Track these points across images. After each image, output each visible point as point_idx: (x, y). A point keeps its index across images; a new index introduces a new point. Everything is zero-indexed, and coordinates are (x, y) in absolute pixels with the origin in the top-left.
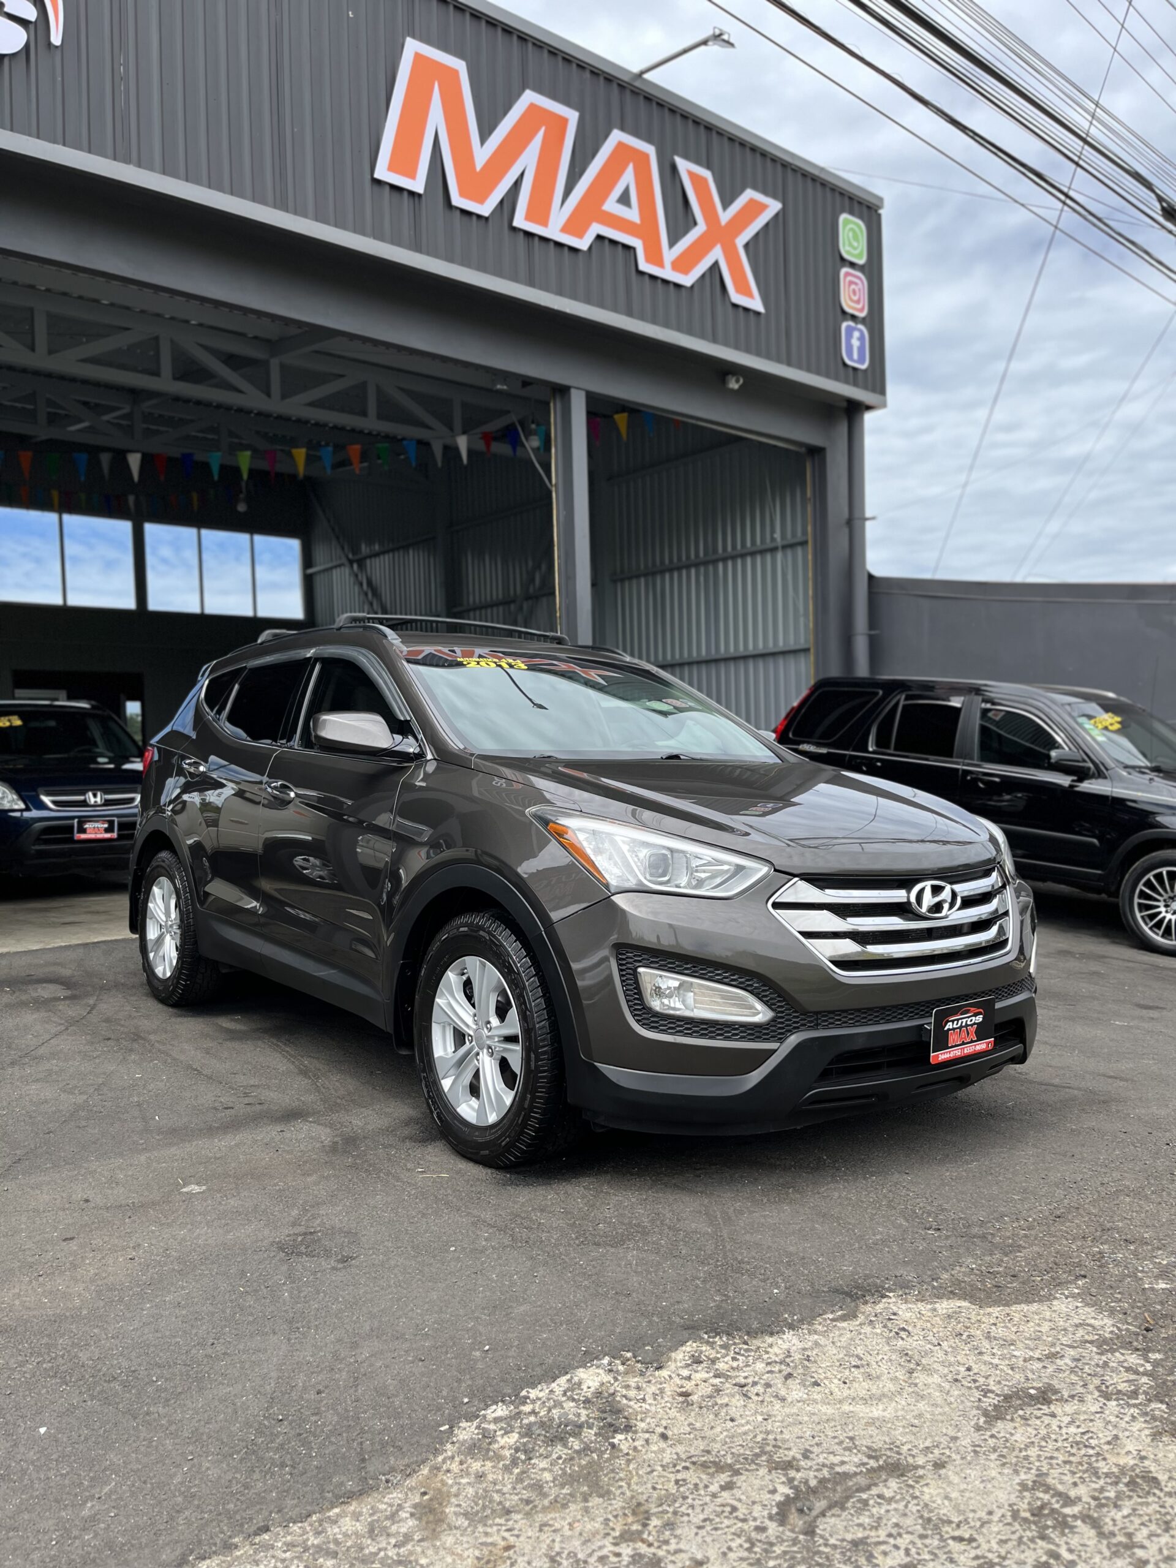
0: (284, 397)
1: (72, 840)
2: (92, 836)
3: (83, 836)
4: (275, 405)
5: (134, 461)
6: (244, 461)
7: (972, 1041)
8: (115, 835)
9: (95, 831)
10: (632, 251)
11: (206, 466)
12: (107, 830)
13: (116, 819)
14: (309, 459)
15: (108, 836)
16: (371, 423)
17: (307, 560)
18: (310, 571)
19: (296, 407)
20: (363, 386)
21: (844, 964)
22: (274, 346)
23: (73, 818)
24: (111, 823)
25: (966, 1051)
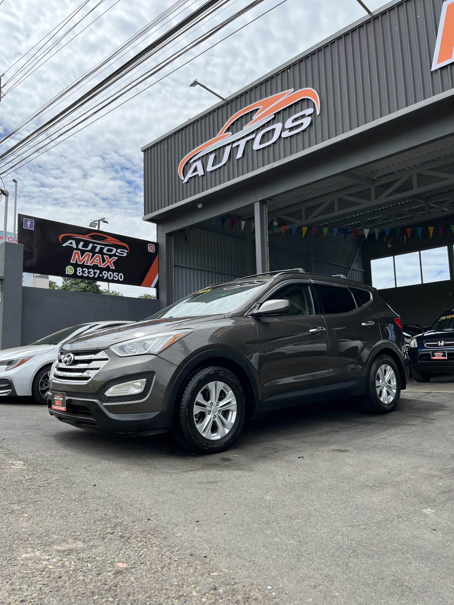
1: (431, 359)
2: (438, 358)
3: (434, 358)
7: (61, 406)
8: (446, 358)
9: (438, 356)
12: (443, 356)
13: (446, 352)
15: (443, 358)
23: (430, 351)
24: (444, 353)
25: (59, 408)
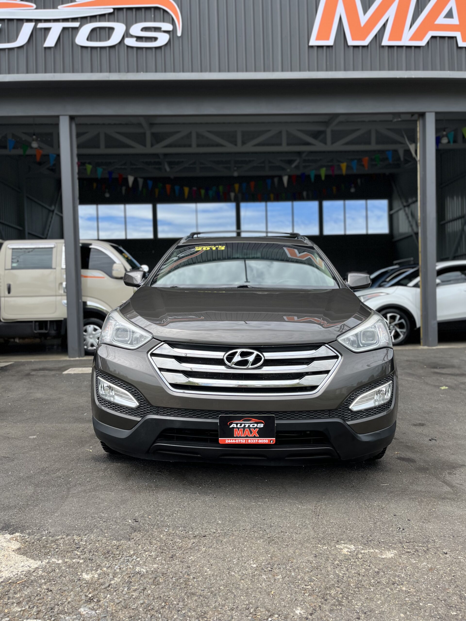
0: (333, 143)
4: (329, 147)
5: (285, 179)
6: (323, 172)
7: (255, 437)
10: (455, 39)
11: (309, 176)
14: (348, 167)
16: (373, 147)
17: (391, 207)
18: (392, 212)
19: (338, 146)
20: (369, 132)
21: (176, 386)
22: (327, 123)
25: (249, 441)
